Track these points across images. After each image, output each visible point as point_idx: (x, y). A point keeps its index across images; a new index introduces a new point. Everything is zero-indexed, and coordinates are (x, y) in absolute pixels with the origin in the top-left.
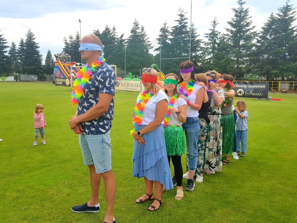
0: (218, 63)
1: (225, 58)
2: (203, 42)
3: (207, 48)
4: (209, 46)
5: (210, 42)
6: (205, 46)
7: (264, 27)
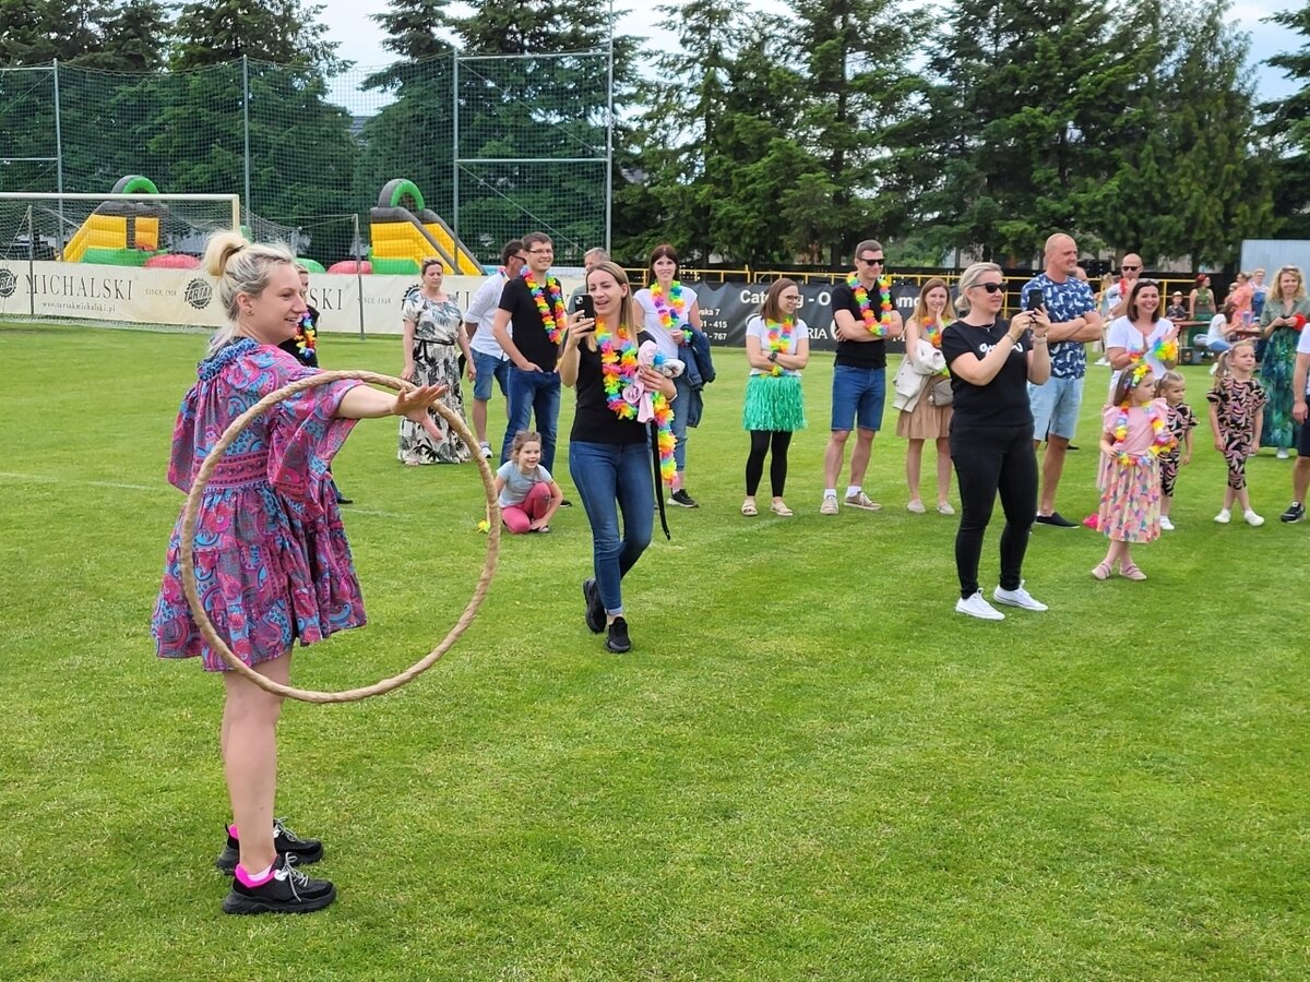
0: (736, 174)
1: (771, 148)
2: (648, 55)
3: (671, 89)
4: (684, 79)
5: (687, 53)
6: (661, 79)
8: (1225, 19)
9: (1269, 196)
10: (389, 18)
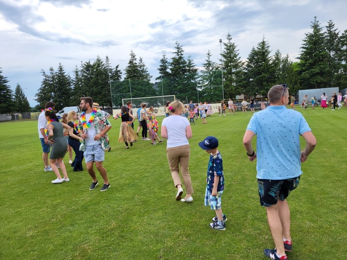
3: (204, 76)
4: (206, 74)
5: (207, 70)
7: (249, 57)
8: (289, 59)
9: (299, 84)
10: (160, 69)
